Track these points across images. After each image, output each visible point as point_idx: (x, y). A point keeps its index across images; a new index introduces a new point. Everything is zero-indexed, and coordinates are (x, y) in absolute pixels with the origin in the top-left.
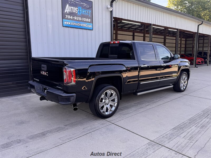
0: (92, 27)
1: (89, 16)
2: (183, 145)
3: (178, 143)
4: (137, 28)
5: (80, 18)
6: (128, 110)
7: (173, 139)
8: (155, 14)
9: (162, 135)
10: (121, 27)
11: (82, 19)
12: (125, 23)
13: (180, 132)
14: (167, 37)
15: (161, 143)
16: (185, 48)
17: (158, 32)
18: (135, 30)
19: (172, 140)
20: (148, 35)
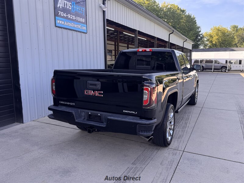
0: (86, 29)
1: (83, 15)
5: (74, 17)
11: (76, 18)
17: (122, 39)
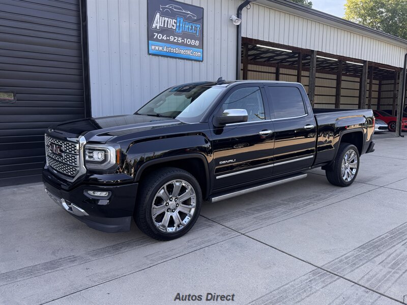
0: (202, 56)
1: (197, 35)
2: (380, 276)
3: (370, 273)
4: (285, 59)
5: (180, 39)
6: (270, 211)
7: (360, 266)
8: (321, 33)
9: (338, 258)
10: (253, 57)
11: (183, 41)
12: (262, 50)
13: (372, 254)
14: (343, 78)
15: (338, 273)
16: (379, 98)
17: (326, 66)
18: (281, 62)
19: (358, 267)
20: (306, 73)
